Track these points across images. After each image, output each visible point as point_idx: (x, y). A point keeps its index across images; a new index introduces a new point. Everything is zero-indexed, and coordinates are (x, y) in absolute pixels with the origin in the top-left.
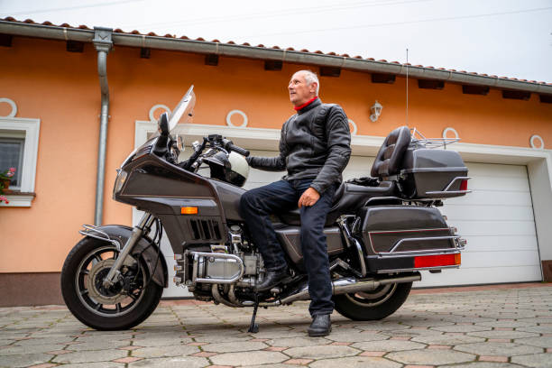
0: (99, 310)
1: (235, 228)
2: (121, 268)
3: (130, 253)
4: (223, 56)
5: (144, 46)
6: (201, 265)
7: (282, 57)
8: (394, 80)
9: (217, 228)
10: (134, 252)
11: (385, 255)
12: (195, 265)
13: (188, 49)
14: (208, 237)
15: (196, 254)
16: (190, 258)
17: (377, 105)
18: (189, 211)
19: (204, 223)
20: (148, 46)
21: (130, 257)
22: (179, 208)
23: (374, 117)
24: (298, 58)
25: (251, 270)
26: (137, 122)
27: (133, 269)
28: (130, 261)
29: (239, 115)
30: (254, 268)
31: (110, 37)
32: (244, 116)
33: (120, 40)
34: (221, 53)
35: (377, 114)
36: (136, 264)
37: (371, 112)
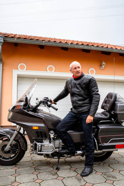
0: (3, 158)
1: (52, 132)
2: (11, 145)
3: (14, 140)
4: (46, 46)
5: (16, 42)
6: (40, 148)
7: (68, 46)
8: (110, 54)
9: (45, 134)
10: (15, 139)
11: (105, 144)
12: (38, 147)
13: (32, 44)
14: (42, 137)
15: (38, 144)
16: (36, 145)
17: (104, 63)
18: (35, 128)
19: (41, 132)
20: (17, 42)
21: (14, 141)
22: (32, 127)
23: (102, 67)
24: (74, 47)
25: (57, 146)
26: (13, 70)
27: (15, 146)
28: (14, 142)
29: (51, 67)
30: (58, 145)
31: (3, 39)
32: (54, 67)
33: (6, 40)
34: (45, 45)
35: (103, 67)
36: (16, 144)
37: (101, 65)
